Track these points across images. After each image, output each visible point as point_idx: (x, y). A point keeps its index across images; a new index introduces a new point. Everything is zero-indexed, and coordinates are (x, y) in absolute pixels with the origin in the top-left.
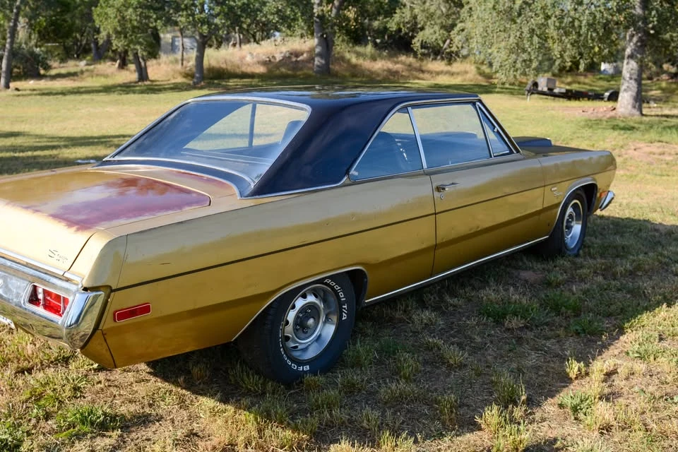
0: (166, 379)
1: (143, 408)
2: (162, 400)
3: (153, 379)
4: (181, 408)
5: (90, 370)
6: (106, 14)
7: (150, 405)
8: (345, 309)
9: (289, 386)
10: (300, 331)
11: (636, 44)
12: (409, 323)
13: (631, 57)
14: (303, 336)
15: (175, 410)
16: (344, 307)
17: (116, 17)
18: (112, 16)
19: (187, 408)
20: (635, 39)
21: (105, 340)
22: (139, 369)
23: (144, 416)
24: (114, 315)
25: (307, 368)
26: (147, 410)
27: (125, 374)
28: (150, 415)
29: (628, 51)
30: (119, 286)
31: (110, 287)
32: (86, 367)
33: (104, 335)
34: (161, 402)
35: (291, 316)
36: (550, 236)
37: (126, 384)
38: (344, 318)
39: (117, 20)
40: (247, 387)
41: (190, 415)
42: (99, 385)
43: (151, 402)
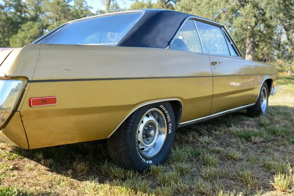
0: (58, 172)
1: (45, 189)
2: (57, 185)
3: (50, 173)
4: (71, 188)
5: (8, 170)
6: (16, 41)
7: (50, 187)
8: (170, 126)
9: (141, 173)
10: (145, 139)
11: (250, 48)
12: (197, 143)
13: (249, 53)
14: (147, 142)
15: (68, 190)
16: (169, 125)
17: (20, 42)
18: (18, 42)
19: (75, 188)
20: (250, 46)
21: (22, 122)
22: (40, 169)
23: (47, 194)
24: (30, 101)
25: (151, 162)
26: (48, 190)
27: (31, 172)
28: (50, 193)
29: (247, 51)
30: (34, 79)
31: (27, 78)
32: (5, 168)
33: (21, 116)
34: (57, 186)
35: (141, 127)
36: (256, 104)
37: (32, 177)
38: (170, 132)
39: (20, 44)
40: (114, 175)
41: (78, 193)
42: (14, 178)
43: (51, 185)
